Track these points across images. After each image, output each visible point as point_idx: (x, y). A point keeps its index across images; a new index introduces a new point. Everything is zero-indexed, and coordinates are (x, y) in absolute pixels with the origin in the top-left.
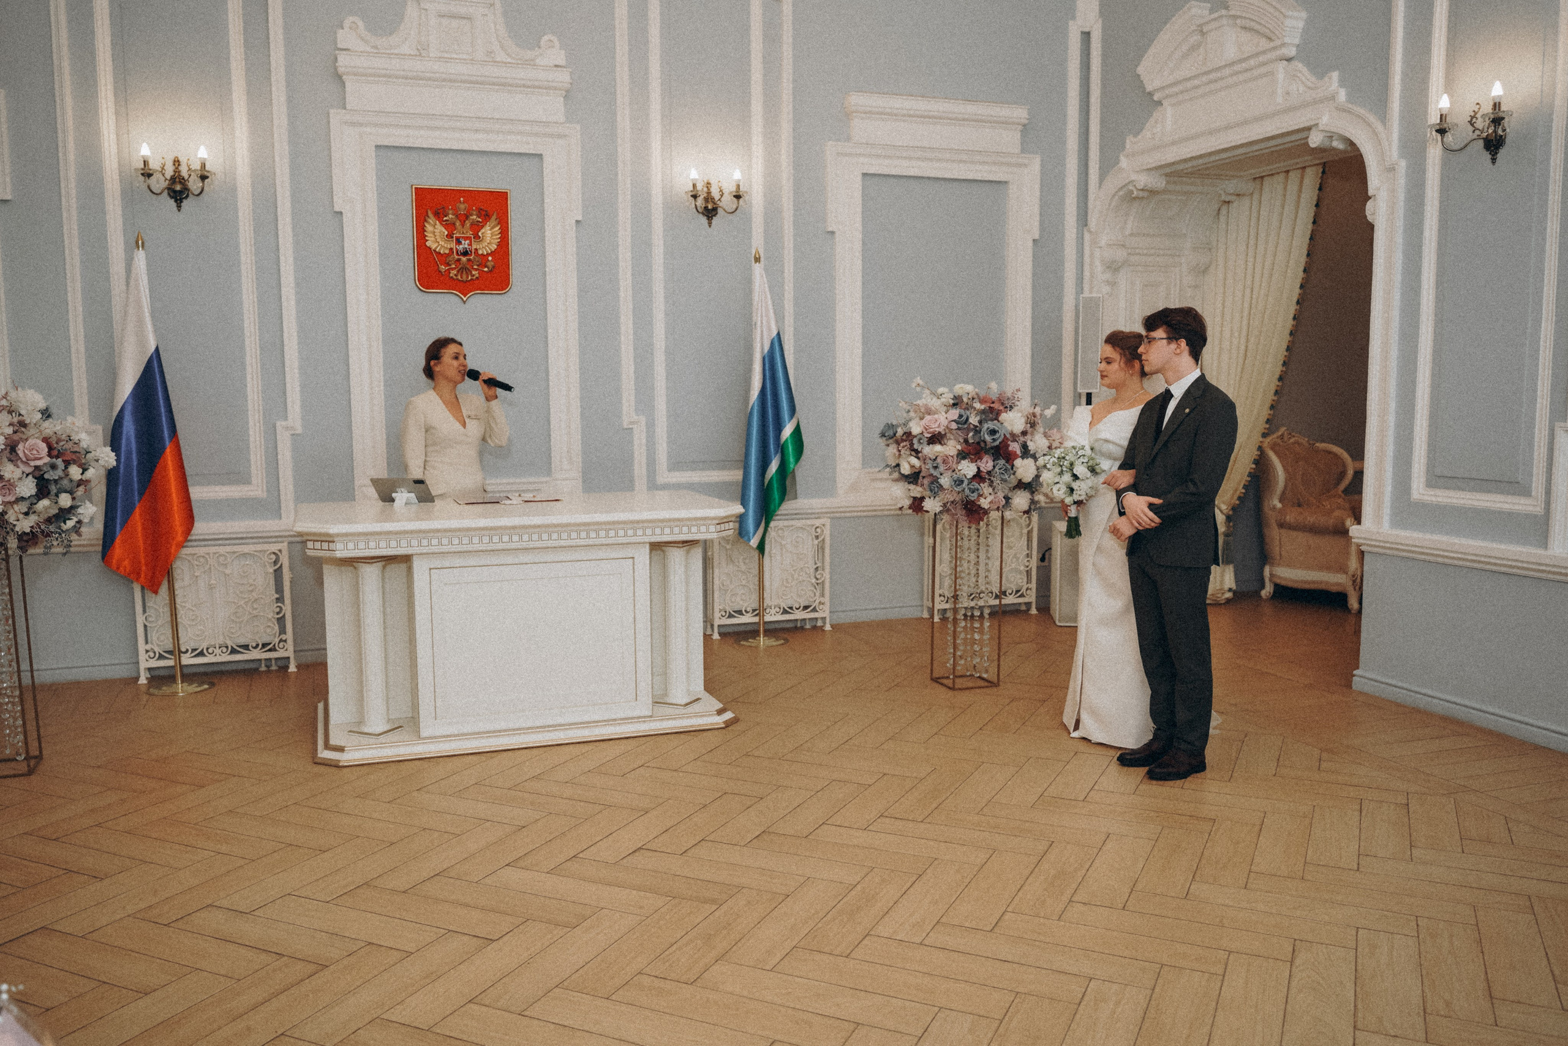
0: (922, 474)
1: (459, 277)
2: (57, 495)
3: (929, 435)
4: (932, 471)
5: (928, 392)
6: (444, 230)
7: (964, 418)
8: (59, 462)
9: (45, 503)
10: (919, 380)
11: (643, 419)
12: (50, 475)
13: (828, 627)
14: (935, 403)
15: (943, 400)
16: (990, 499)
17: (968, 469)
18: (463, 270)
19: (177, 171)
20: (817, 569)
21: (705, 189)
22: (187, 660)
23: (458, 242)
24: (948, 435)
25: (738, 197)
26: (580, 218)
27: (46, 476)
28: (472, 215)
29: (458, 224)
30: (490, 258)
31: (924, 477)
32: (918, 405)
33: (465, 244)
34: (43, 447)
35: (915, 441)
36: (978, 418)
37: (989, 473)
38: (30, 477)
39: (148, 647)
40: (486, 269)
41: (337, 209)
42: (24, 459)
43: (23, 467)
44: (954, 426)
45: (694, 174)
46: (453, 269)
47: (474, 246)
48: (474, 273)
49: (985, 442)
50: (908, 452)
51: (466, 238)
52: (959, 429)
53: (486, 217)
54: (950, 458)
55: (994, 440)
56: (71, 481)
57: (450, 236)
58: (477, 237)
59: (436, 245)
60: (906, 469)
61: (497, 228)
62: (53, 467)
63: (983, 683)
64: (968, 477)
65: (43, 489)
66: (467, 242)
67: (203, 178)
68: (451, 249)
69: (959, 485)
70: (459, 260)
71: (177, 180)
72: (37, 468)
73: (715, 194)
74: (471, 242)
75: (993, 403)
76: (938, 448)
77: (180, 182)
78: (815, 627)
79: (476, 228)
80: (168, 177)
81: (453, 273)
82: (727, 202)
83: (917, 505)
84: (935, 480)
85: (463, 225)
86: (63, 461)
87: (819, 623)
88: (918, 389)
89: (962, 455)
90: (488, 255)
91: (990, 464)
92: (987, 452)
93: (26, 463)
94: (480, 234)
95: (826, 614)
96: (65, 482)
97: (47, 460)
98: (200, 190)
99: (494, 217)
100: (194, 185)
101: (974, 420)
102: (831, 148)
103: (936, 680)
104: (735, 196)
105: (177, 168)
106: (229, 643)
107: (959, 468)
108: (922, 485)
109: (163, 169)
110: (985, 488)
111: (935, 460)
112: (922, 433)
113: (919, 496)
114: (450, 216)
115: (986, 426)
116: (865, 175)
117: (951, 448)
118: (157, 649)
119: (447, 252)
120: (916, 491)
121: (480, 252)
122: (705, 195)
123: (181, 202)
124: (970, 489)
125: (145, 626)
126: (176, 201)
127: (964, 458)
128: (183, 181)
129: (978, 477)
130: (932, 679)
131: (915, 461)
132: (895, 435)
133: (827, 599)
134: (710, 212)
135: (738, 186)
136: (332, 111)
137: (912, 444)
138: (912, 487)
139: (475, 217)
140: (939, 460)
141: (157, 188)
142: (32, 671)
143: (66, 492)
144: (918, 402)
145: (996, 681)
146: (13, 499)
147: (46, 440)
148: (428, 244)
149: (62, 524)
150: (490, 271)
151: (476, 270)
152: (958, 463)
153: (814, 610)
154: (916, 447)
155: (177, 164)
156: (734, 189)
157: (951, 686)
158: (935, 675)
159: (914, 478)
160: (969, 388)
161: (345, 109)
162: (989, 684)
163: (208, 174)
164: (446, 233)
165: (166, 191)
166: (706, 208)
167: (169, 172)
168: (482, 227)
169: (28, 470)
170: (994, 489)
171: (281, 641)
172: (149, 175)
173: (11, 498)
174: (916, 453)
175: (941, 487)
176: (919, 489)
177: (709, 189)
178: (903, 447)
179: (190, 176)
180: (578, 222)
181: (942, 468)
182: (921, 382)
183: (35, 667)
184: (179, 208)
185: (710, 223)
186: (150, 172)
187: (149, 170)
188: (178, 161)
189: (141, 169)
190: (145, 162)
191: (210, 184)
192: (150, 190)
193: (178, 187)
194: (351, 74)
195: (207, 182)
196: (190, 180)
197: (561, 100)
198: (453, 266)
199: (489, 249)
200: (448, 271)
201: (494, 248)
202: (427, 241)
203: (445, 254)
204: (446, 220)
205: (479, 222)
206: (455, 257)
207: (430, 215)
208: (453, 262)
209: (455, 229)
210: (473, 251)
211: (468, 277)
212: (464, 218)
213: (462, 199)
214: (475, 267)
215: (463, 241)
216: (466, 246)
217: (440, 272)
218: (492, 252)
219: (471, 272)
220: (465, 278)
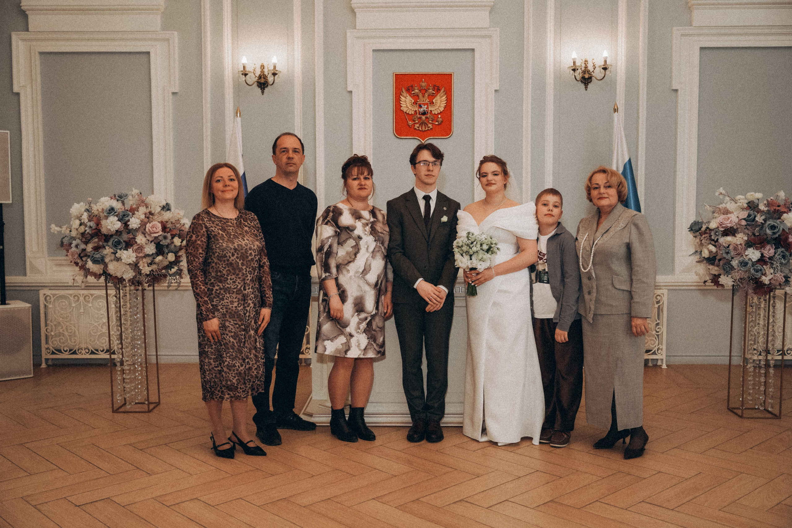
0: (718, 258)
1: (420, 129)
2: (167, 254)
3: (723, 229)
4: (725, 255)
5: (728, 198)
6: (411, 99)
7: (752, 216)
8: (169, 235)
9: (160, 258)
10: (721, 190)
12: (164, 242)
13: (664, 366)
14: (731, 206)
15: (738, 204)
16: (770, 277)
17: (753, 254)
18: (421, 124)
19: (262, 72)
20: (657, 324)
21: (583, 65)
23: (420, 107)
24: (739, 230)
25: (605, 69)
26: (498, 89)
27: (161, 243)
28: (429, 89)
29: (420, 95)
31: (720, 260)
32: (719, 208)
33: (424, 108)
34: (159, 226)
35: (712, 233)
36: (763, 217)
37: (771, 258)
38: (153, 243)
40: (437, 123)
41: (349, 89)
42: (149, 233)
43: (148, 238)
44: (744, 223)
45: (574, 55)
46: (417, 123)
47: (430, 109)
48: (430, 125)
49: (766, 234)
50: (708, 242)
51: (425, 104)
52: (748, 225)
53: (438, 90)
54: (740, 246)
55: (774, 233)
56: (175, 246)
57: (415, 103)
58: (432, 103)
59: (407, 108)
60: (706, 254)
61: (444, 97)
62: (165, 238)
63: (769, 415)
64: (753, 260)
65: (160, 250)
66: (426, 106)
67: (274, 74)
68: (416, 111)
69: (745, 266)
70: (420, 118)
71: (262, 77)
72: (156, 238)
73: (590, 68)
74: (428, 106)
75: (779, 206)
76: (729, 238)
77: (264, 78)
78: (656, 366)
79: (432, 96)
80: (257, 75)
81: (417, 126)
82: (598, 73)
83: (715, 279)
84: (728, 262)
85: (423, 96)
86: (171, 235)
87: (659, 363)
88: (721, 197)
89: (749, 244)
90: (438, 114)
91: (772, 251)
92: (768, 243)
93: (150, 235)
94: (434, 101)
95: (664, 357)
96: (173, 246)
97: (161, 233)
98: (273, 82)
99: (443, 90)
100: (270, 79)
101: (760, 219)
102: (676, 31)
103: (731, 410)
104: (603, 69)
105: (262, 70)
107: (746, 254)
108: (718, 266)
109: (254, 71)
110: (768, 270)
111: (728, 247)
112: (718, 227)
113: (717, 273)
114: (417, 91)
115: (768, 223)
116: (701, 48)
117: (740, 238)
119: (413, 113)
120: (714, 270)
121: (434, 112)
122: (583, 69)
123: (264, 89)
124: (754, 269)
126: (261, 89)
127: (750, 246)
128: (265, 77)
129: (762, 260)
130: (728, 409)
131: (713, 248)
132: (700, 229)
133: (664, 347)
134: (586, 80)
135: (606, 61)
136: (348, 31)
137: (711, 236)
138: (711, 267)
139: (431, 90)
140: (731, 247)
141: (250, 81)
142: (157, 356)
143: (172, 252)
144: (720, 206)
145: (778, 414)
146: (143, 255)
147: (162, 222)
148: (401, 108)
149: (169, 271)
150: (440, 124)
152: (746, 249)
153: (654, 353)
154: (713, 238)
155: (262, 67)
156: (603, 63)
157: (741, 415)
158: (732, 405)
159: (711, 260)
160: (759, 195)
161: (355, 28)
162: (774, 417)
163: (277, 72)
164: (413, 101)
165: (256, 84)
166: (583, 78)
167: (258, 73)
168: (435, 96)
169: (151, 239)
170: (774, 271)
171: (307, 348)
172: (246, 75)
173: (141, 255)
174: (715, 242)
175: (732, 268)
176: (716, 268)
177: (586, 65)
178: (704, 238)
179: (268, 74)
180: (496, 91)
181: (733, 253)
182: (723, 192)
183: (158, 353)
184: (263, 93)
185: (586, 88)
186: (247, 72)
187: (246, 71)
188: (263, 66)
189: (242, 71)
190: (244, 67)
191: (278, 78)
192: (246, 83)
193: (262, 81)
194: (359, 8)
195: (277, 76)
196: (269, 76)
197: (487, 13)
198: (417, 122)
199: (440, 110)
200: (414, 125)
201: (442, 109)
202: (402, 106)
203: (412, 114)
204: (413, 93)
205: (434, 93)
206: (419, 116)
207: (403, 90)
208: (417, 119)
209: (419, 99)
210: (429, 112)
211: (425, 128)
212: (424, 92)
213: (423, 80)
214: (430, 122)
215: (423, 106)
216: (425, 109)
217: (409, 125)
218: (441, 112)
219: (427, 125)
220: (424, 129)
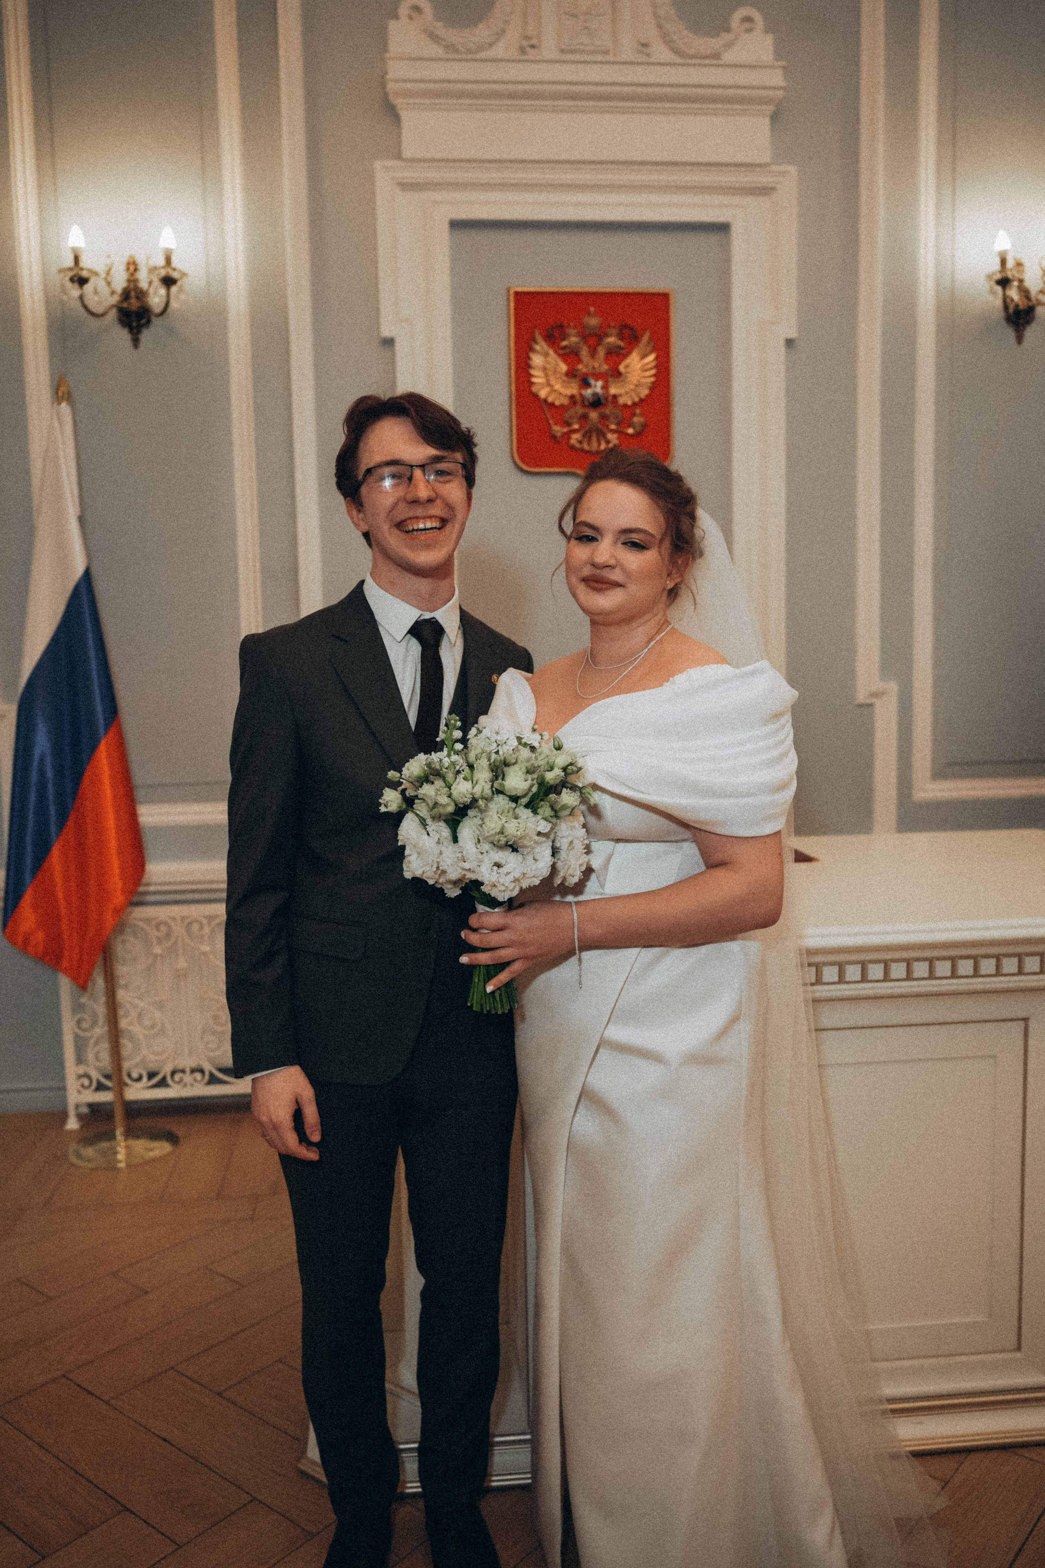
1: (586, 445)
6: (562, 364)
11: (893, 687)
18: (592, 432)
19: (132, 280)
21: (1018, 273)
22: (138, 1092)
23: (585, 384)
26: (793, 334)
28: (606, 335)
29: (584, 353)
30: (638, 411)
33: (597, 386)
39: (81, 1070)
40: (630, 431)
41: (386, 332)
45: (1003, 242)
46: (575, 431)
47: (613, 391)
48: (610, 436)
51: (597, 377)
53: (631, 337)
57: (571, 374)
58: (617, 374)
59: (549, 390)
61: (652, 357)
66: (600, 384)
67: (168, 282)
68: (572, 397)
70: (584, 417)
71: (133, 294)
74: (606, 382)
77: (137, 298)
79: (616, 355)
80: (118, 288)
81: (575, 438)
85: (593, 353)
90: (635, 404)
94: (621, 368)
98: (162, 305)
99: (646, 338)
100: (156, 298)
105: (132, 275)
106: (207, 1067)
109: (108, 273)
114: (574, 339)
118: (95, 1075)
119: (566, 401)
121: (621, 401)
122: (1017, 283)
123: (139, 332)
125: (77, 1038)
126: (131, 331)
128: (141, 295)
134: (1023, 318)
136: (378, 164)
139: (613, 339)
141: (96, 304)
148: (534, 389)
150: (638, 434)
151: (613, 431)
155: (132, 268)
161: (398, 156)
163: (175, 275)
164: (566, 368)
165: (113, 314)
166: (1015, 309)
167: (120, 282)
168: (626, 356)
172: (82, 281)
177: (1023, 274)
179: (150, 283)
180: (789, 343)
184: (136, 342)
185: (1020, 339)
186: (85, 274)
187: (82, 269)
188: (134, 263)
189: (70, 269)
190: (77, 259)
191: (181, 290)
192: (86, 307)
193: (134, 304)
194: (408, 94)
195: (174, 289)
196: (151, 291)
197: (767, 121)
198: (576, 426)
199: (638, 394)
200: (567, 435)
201: (645, 392)
202: (533, 383)
203: (562, 406)
204: (565, 348)
205: (620, 347)
206: (579, 410)
207: (539, 338)
208: (575, 420)
209: (580, 361)
210: (610, 398)
211: (599, 444)
212: (592, 341)
213: (592, 309)
214: (613, 427)
215: (592, 382)
216: (599, 390)
217: (555, 437)
218: (641, 400)
219: (604, 436)
220: (594, 447)
